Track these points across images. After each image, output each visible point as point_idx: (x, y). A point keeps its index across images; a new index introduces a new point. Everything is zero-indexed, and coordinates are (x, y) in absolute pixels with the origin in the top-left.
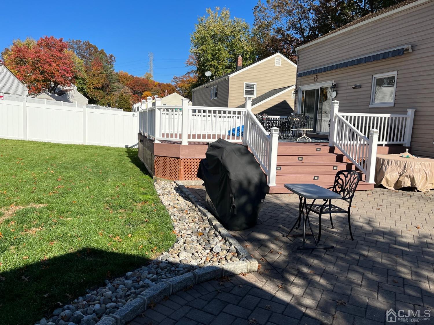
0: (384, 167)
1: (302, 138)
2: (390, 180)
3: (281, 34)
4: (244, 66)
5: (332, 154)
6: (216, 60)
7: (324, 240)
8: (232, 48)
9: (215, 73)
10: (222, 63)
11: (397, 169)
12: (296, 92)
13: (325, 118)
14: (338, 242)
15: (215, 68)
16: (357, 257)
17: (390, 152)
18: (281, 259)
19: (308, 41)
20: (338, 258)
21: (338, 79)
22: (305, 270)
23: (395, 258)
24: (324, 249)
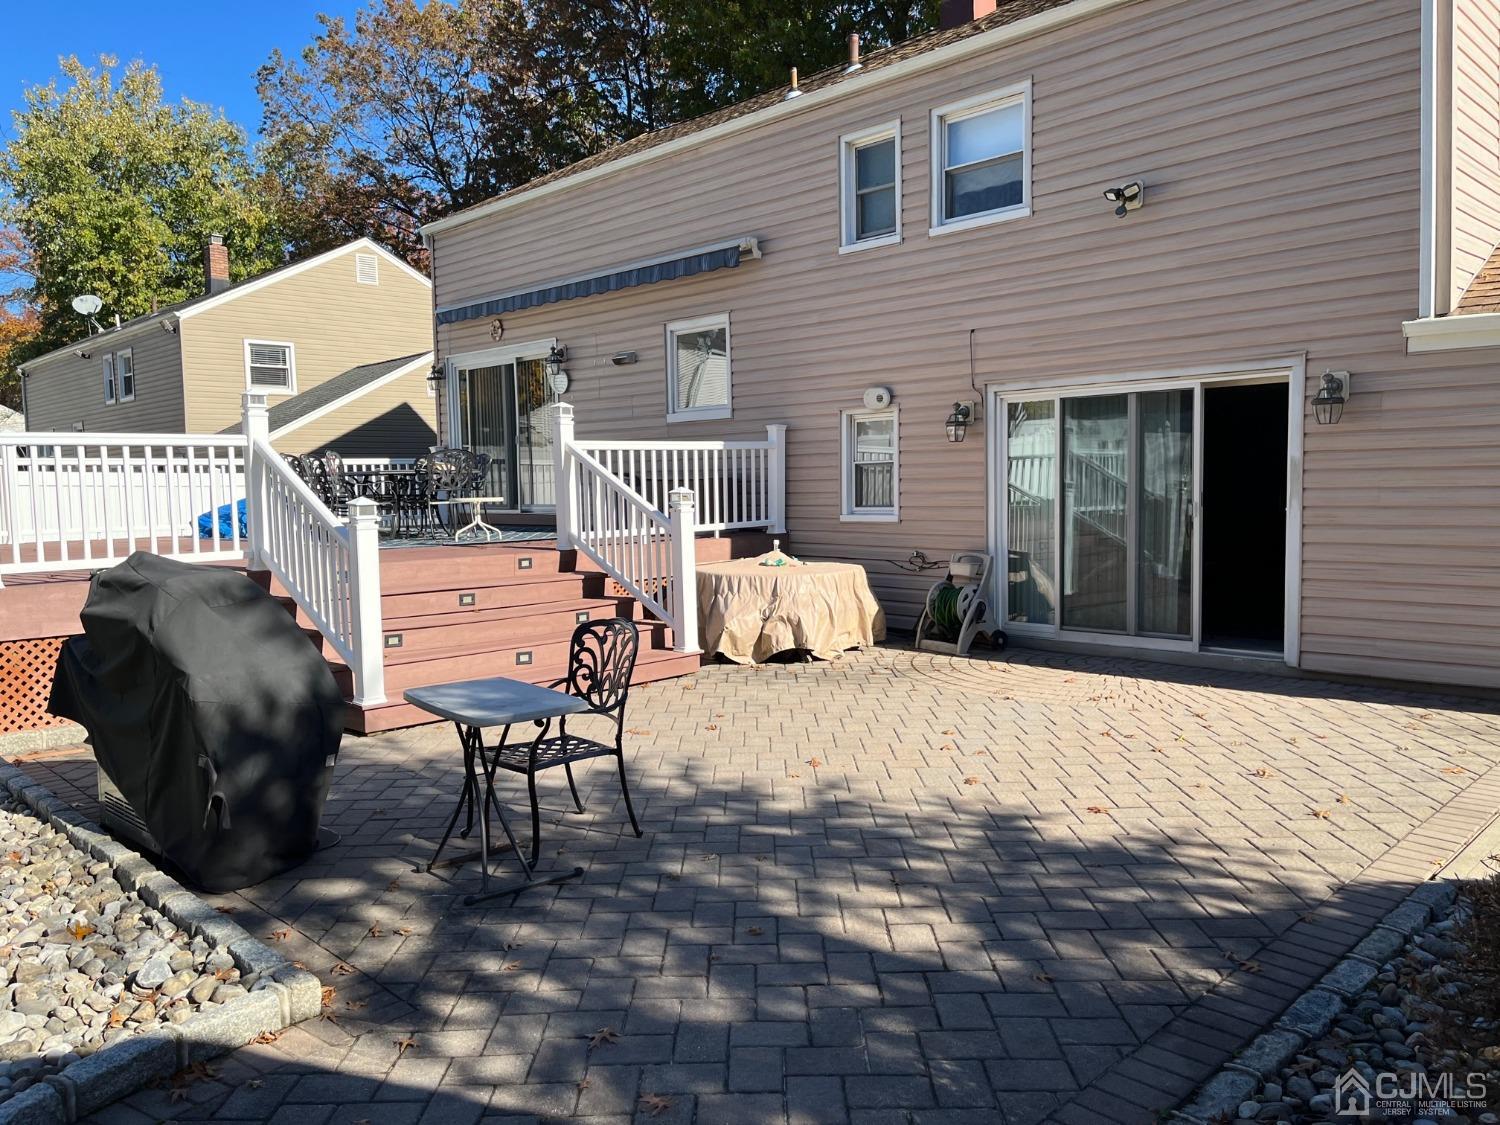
0: (721, 600)
1: (472, 530)
2: (739, 635)
3: (371, 174)
4: (236, 281)
5: (569, 575)
6: (118, 253)
7: (553, 854)
8: (181, 210)
9: (117, 301)
10: (143, 264)
11: (755, 601)
12: (439, 374)
13: (542, 458)
14: (595, 852)
15: (114, 284)
16: (650, 886)
17: (736, 554)
18: (408, 950)
19: (467, 205)
20: (595, 901)
21: (566, 335)
22: (491, 966)
23: (757, 863)
24: (550, 883)
